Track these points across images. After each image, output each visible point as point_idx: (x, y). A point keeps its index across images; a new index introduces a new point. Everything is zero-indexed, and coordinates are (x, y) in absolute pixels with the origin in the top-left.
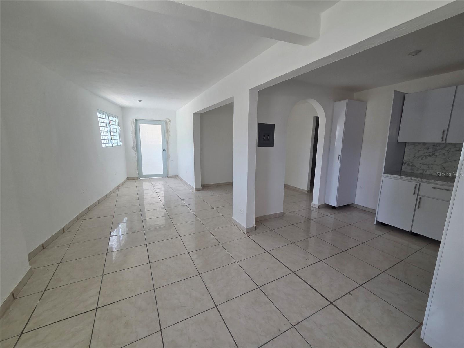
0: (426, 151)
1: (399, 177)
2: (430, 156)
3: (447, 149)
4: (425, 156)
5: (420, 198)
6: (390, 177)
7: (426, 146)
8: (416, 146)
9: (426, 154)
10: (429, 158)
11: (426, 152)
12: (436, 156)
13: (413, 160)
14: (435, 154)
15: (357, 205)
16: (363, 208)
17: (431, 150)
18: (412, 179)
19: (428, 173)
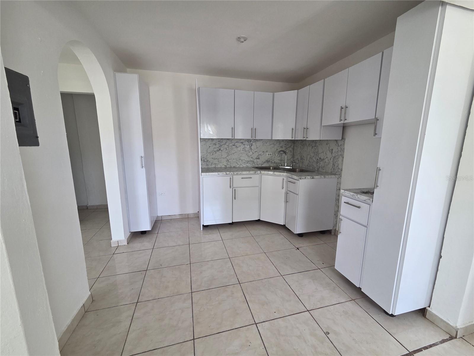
0: (214, 146)
1: (216, 173)
2: (218, 151)
3: (227, 144)
4: (215, 151)
5: (235, 190)
6: (209, 175)
7: (214, 142)
8: (207, 142)
9: (215, 150)
10: (218, 153)
11: (215, 148)
12: (222, 150)
13: (207, 156)
14: (221, 149)
15: (162, 216)
16: (170, 218)
17: (218, 146)
18: (227, 174)
19: (219, 166)
